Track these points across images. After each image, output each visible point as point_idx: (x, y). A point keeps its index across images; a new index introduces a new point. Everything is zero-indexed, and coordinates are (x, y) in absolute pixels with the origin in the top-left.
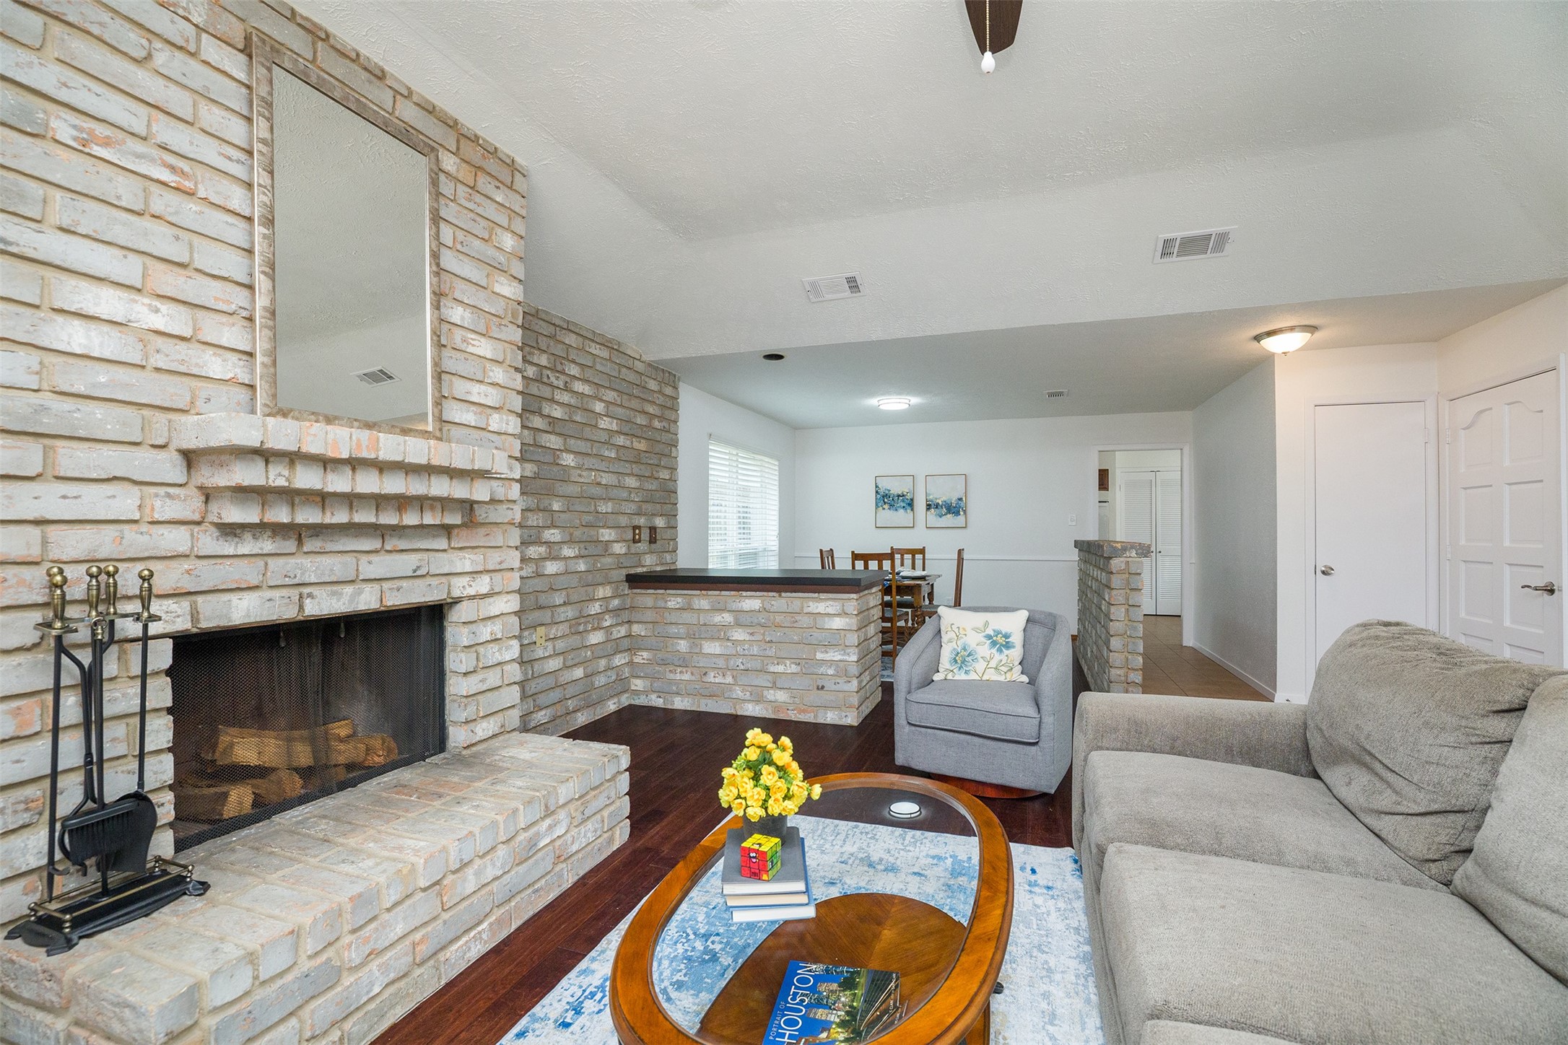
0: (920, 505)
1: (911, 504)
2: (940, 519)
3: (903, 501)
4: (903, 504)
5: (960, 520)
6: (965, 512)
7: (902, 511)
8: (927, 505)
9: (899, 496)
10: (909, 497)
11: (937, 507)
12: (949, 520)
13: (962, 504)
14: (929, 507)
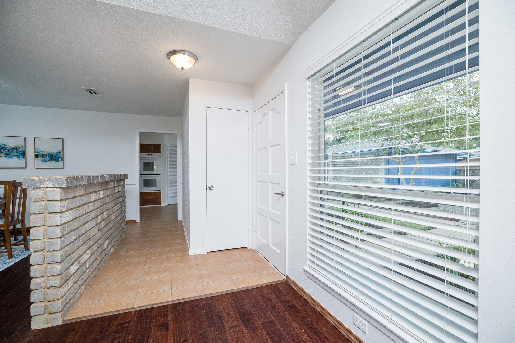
0: (30, 154)
1: (23, 154)
2: (45, 163)
3: (17, 152)
4: (16, 154)
5: (60, 164)
6: (62, 160)
7: (16, 158)
8: (35, 155)
9: (13, 149)
10: (22, 149)
11: (43, 156)
12: (52, 164)
13: (60, 155)
14: (37, 156)
